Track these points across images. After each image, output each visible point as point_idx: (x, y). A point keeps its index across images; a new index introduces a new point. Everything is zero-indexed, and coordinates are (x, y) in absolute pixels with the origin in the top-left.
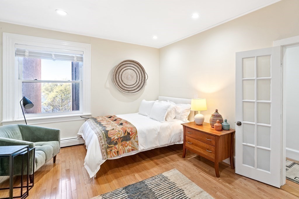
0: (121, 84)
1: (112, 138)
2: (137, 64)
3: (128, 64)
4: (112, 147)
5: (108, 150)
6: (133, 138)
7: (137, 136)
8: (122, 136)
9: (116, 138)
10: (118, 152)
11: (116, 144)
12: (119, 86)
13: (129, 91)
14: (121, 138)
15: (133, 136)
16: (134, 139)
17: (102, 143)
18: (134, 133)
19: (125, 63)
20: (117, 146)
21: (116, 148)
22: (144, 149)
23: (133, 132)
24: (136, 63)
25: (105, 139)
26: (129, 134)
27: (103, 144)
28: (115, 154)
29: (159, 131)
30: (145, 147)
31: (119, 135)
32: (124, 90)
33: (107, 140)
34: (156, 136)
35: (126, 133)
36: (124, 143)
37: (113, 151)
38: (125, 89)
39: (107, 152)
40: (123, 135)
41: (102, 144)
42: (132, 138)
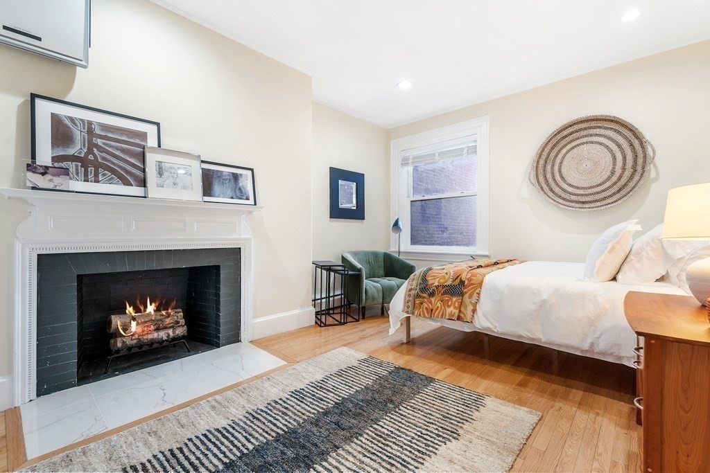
0: (561, 188)
1: (429, 283)
2: (612, 121)
3: (581, 130)
4: (424, 297)
5: (418, 302)
6: (467, 295)
7: (479, 294)
8: (447, 284)
9: (436, 284)
10: (432, 310)
11: (432, 294)
12: (553, 192)
13: (583, 203)
14: (444, 287)
15: (469, 290)
16: (470, 296)
17: (411, 285)
18: (473, 284)
19: (570, 131)
20: (433, 299)
21: (431, 303)
22: (489, 329)
23: (472, 282)
24: (605, 120)
25: (420, 281)
26: (462, 282)
27: (413, 287)
28: (428, 313)
29: (545, 297)
30: (496, 325)
31: (442, 281)
32: (568, 201)
33: (420, 284)
34: (533, 307)
35: (458, 280)
36: (446, 297)
37: (425, 305)
38: (573, 197)
39: (415, 304)
40: (449, 283)
41: (410, 287)
42: (466, 293)
